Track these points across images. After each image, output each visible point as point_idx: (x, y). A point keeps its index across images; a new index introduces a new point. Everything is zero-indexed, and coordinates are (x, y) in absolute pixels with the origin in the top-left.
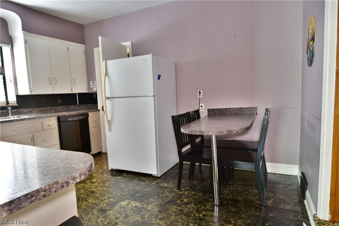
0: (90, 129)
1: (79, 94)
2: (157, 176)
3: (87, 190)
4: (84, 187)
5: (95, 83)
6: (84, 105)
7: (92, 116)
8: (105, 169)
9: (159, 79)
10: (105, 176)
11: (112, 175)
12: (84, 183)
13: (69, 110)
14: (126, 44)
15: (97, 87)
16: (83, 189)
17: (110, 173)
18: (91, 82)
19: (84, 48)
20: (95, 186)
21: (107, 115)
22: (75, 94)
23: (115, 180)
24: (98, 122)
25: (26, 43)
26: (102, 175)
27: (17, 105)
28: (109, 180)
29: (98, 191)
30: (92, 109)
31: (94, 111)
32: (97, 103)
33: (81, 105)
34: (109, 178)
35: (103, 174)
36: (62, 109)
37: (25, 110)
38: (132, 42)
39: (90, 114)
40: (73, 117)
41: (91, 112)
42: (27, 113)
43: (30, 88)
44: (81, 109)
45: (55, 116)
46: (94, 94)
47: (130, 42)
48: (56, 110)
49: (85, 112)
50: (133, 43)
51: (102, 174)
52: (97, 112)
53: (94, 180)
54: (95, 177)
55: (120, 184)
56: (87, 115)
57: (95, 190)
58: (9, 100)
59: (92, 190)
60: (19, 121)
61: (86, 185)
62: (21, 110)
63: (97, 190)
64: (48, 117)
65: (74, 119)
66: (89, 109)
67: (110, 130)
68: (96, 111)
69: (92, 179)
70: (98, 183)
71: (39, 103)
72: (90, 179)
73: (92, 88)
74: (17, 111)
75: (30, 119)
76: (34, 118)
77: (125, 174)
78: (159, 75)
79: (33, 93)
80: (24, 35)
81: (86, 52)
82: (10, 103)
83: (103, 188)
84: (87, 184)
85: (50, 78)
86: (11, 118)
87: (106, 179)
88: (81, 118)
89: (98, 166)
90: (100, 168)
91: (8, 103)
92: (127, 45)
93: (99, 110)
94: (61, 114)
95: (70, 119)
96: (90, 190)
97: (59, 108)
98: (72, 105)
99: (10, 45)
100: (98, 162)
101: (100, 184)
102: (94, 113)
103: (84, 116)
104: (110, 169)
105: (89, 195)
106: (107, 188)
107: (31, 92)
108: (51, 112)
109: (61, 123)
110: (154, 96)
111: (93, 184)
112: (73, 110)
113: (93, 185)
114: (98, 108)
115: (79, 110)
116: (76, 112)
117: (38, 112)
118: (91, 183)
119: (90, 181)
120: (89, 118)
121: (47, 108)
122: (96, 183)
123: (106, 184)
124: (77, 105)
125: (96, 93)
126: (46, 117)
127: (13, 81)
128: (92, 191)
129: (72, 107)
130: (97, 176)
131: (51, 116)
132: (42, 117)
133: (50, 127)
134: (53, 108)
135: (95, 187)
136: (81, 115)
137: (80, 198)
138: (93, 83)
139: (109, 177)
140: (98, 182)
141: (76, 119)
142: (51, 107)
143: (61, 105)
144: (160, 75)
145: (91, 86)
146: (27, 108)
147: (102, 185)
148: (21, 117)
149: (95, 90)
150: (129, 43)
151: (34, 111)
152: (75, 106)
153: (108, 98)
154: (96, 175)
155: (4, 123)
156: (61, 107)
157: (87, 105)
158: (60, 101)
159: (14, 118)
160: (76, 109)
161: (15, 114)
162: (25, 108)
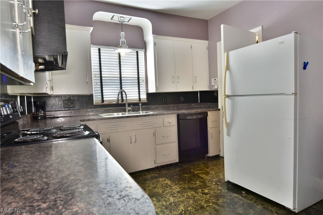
0: (208, 129)
1: (201, 92)
2: (294, 211)
3: (196, 203)
4: (194, 197)
5: (217, 80)
6: (205, 103)
7: (211, 116)
8: (221, 178)
9: (305, 68)
10: (219, 188)
11: (228, 189)
12: (195, 191)
13: (190, 108)
14: (255, 30)
15: (218, 85)
16: (192, 199)
17: (226, 186)
18: (212, 79)
19: (207, 44)
20: (206, 199)
21: (226, 117)
22: (197, 92)
23: (230, 198)
24: (217, 122)
25: (155, 45)
26: (216, 186)
27: (147, 102)
28: (223, 195)
29: (208, 208)
30: (212, 108)
31: (213, 110)
32: (218, 102)
33: (202, 103)
34: (224, 193)
35: (218, 185)
36: (183, 107)
37: (153, 107)
38: (262, 27)
39: (209, 113)
40: (192, 115)
41: (210, 111)
42: (154, 110)
43: (156, 87)
44: (201, 107)
45: (175, 113)
46: (215, 92)
47: (261, 27)
48: (178, 107)
49: (204, 111)
50: (264, 27)
51: (216, 184)
52: (217, 112)
53: (206, 190)
54: (208, 186)
55: (236, 206)
56: (206, 114)
57: (205, 205)
58: (141, 97)
59: (202, 204)
60: (144, 116)
61: (197, 195)
62: (149, 106)
63: (207, 206)
64: (168, 114)
65: (192, 117)
66: (209, 107)
67: (228, 135)
68: (215, 110)
69: (205, 188)
70: (210, 196)
71: (165, 101)
72: (202, 188)
73: (213, 85)
74: (146, 107)
75: (153, 115)
76: (157, 115)
77: (244, 193)
78: (305, 63)
79: (158, 91)
80: (154, 38)
81: (209, 48)
82: (141, 99)
83: (214, 206)
84: (198, 193)
85: (174, 76)
86: (141, 113)
87: (220, 193)
88: (199, 116)
89: (214, 173)
90: (215, 176)
91: (140, 99)
92: (257, 31)
93: (219, 110)
94: (180, 112)
95: (189, 118)
96: (200, 203)
97: (181, 105)
98: (193, 103)
99: (144, 49)
100: (214, 167)
101: (212, 198)
102: (213, 112)
103: (203, 115)
104: (226, 180)
105: (198, 210)
106: (219, 208)
107: (157, 90)
108: (174, 110)
109: (180, 120)
110: (295, 94)
111: (204, 195)
112: (194, 108)
113: (204, 197)
114: (218, 107)
115: (200, 108)
116: (195, 111)
117: (163, 109)
118: (202, 193)
119: (201, 191)
120: (208, 117)
121: (171, 105)
122: (208, 196)
123: (219, 200)
124: (198, 103)
125: (217, 91)
126: (167, 114)
127: (144, 81)
128: (201, 206)
129: (193, 105)
130: (211, 186)
131: (171, 114)
132: (163, 114)
133: (170, 124)
134: (176, 105)
135: (206, 201)
136: (200, 113)
137: (188, 210)
138: (215, 80)
139: (224, 191)
140: (210, 194)
141: (194, 118)
142: (175, 104)
143: (183, 102)
144: (308, 63)
145: (213, 84)
146: (155, 105)
147: (214, 200)
148: (148, 113)
149: (216, 87)
150: (259, 29)
151: (160, 107)
152: (196, 104)
153: (228, 96)
154: (210, 184)
155: (132, 117)
156: (183, 104)
157: (207, 103)
158: (182, 99)
159: (143, 113)
160: (197, 107)
161: (145, 110)
162: (153, 105)
